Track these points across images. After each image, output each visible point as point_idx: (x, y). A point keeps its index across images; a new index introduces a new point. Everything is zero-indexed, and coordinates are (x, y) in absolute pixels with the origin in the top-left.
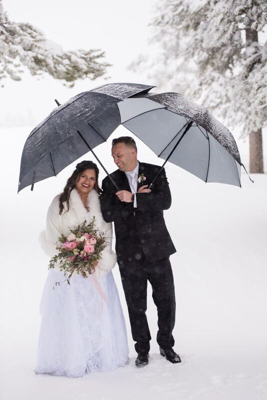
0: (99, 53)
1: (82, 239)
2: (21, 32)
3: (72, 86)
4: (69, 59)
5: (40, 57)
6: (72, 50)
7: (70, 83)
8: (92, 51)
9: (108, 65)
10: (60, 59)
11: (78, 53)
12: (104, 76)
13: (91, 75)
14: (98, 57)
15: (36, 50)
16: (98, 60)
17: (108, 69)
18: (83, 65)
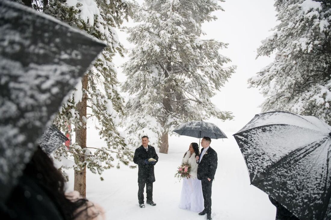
0: (231, 113)
1: (184, 167)
2: (209, 104)
3: (224, 121)
4: (221, 113)
5: (212, 112)
6: (223, 111)
7: (223, 121)
8: (229, 112)
9: (234, 116)
10: (219, 113)
11: (224, 112)
12: (233, 119)
13: (229, 119)
14: (230, 114)
15: (211, 110)
16: (231, 115)
17: (234, 118)
18: (225, 115)
